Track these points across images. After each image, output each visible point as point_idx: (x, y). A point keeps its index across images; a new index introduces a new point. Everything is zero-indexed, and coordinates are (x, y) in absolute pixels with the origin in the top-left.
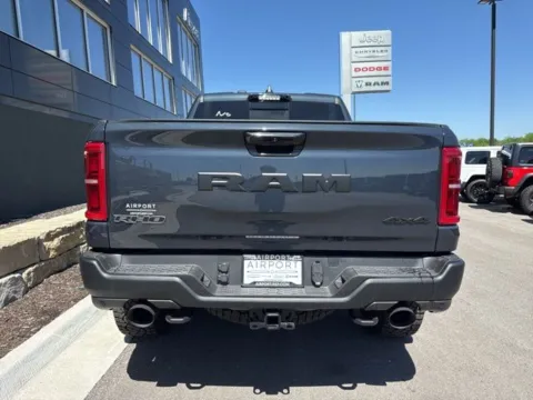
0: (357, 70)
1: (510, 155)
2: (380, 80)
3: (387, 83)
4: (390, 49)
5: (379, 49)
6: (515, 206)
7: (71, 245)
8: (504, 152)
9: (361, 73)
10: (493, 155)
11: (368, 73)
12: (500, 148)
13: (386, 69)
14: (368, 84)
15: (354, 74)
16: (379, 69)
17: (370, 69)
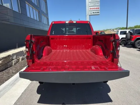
0: (91, 9)
1: (132, 32)
2: (97, 12)
3: (99, 12)
4: (99, 3)
5: (96, 3)
6: (133, 46)
7: (6, 62)
8: (131, 31)
9: (91, 10)
10: (127, 32)
11: (93, 10)
12: (129, 30)
13: (98, 8)
14: (93, 13)
15: (90, 10)
16: (97, 8)
17: (94, 8)
